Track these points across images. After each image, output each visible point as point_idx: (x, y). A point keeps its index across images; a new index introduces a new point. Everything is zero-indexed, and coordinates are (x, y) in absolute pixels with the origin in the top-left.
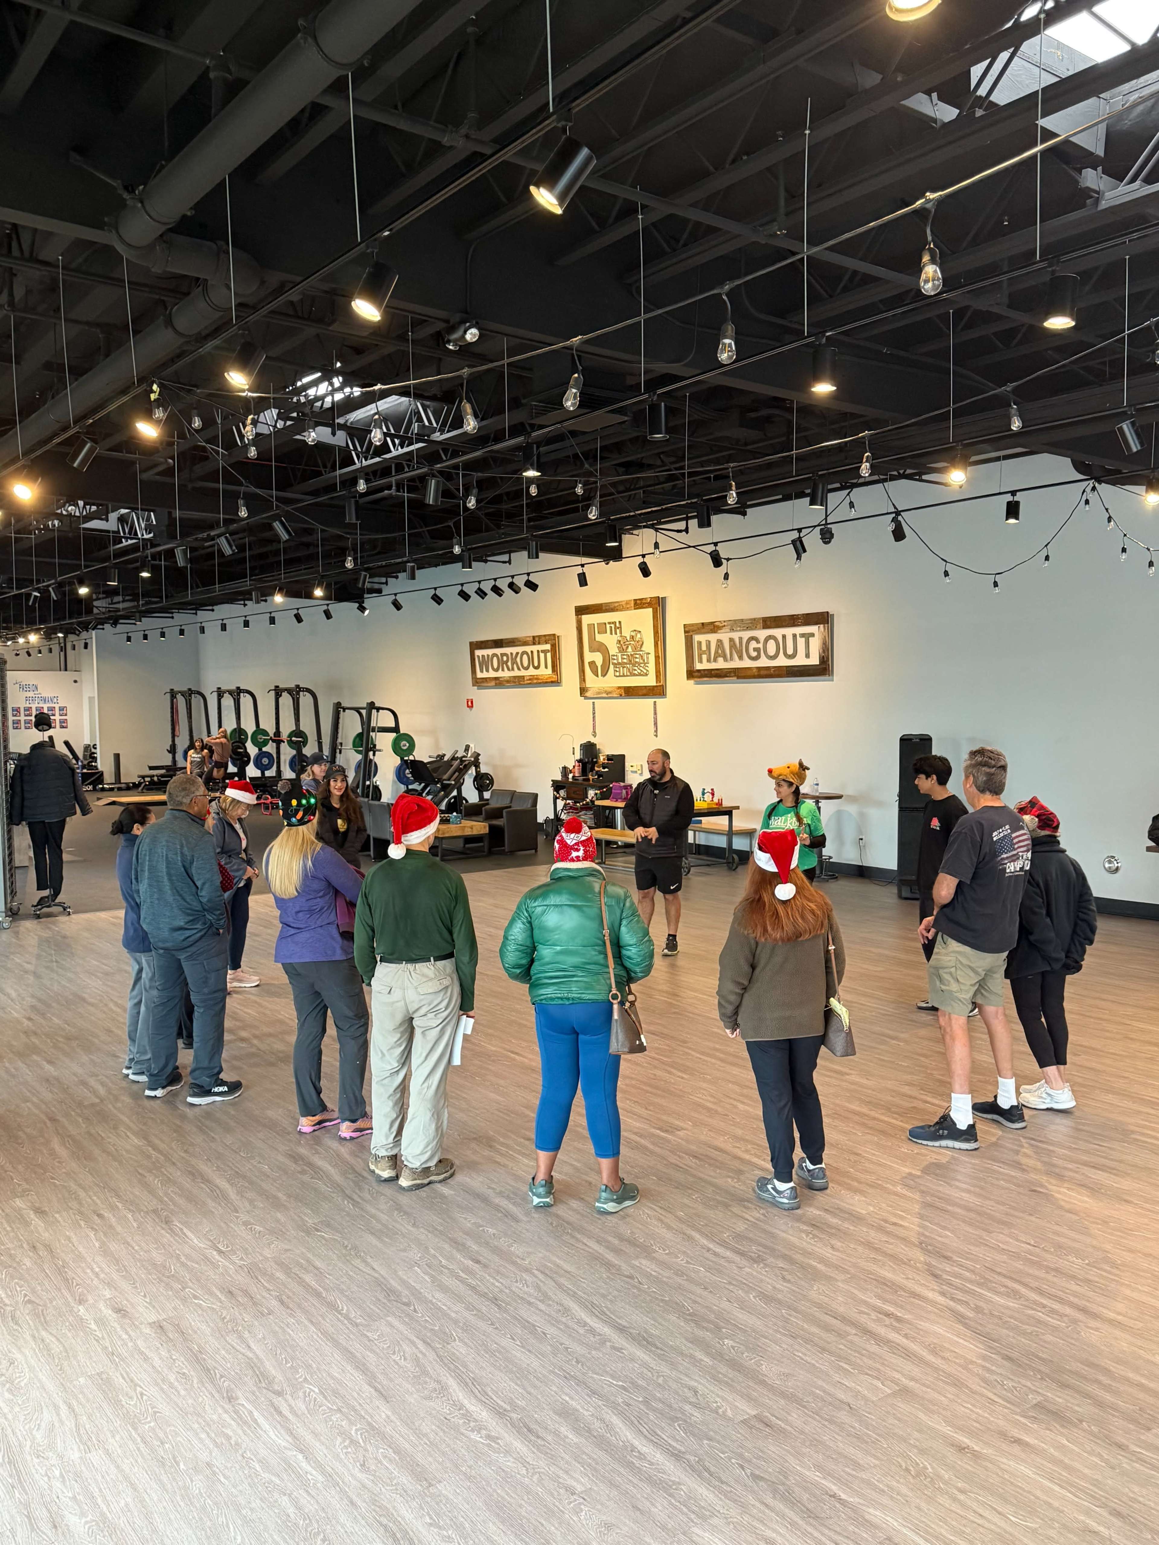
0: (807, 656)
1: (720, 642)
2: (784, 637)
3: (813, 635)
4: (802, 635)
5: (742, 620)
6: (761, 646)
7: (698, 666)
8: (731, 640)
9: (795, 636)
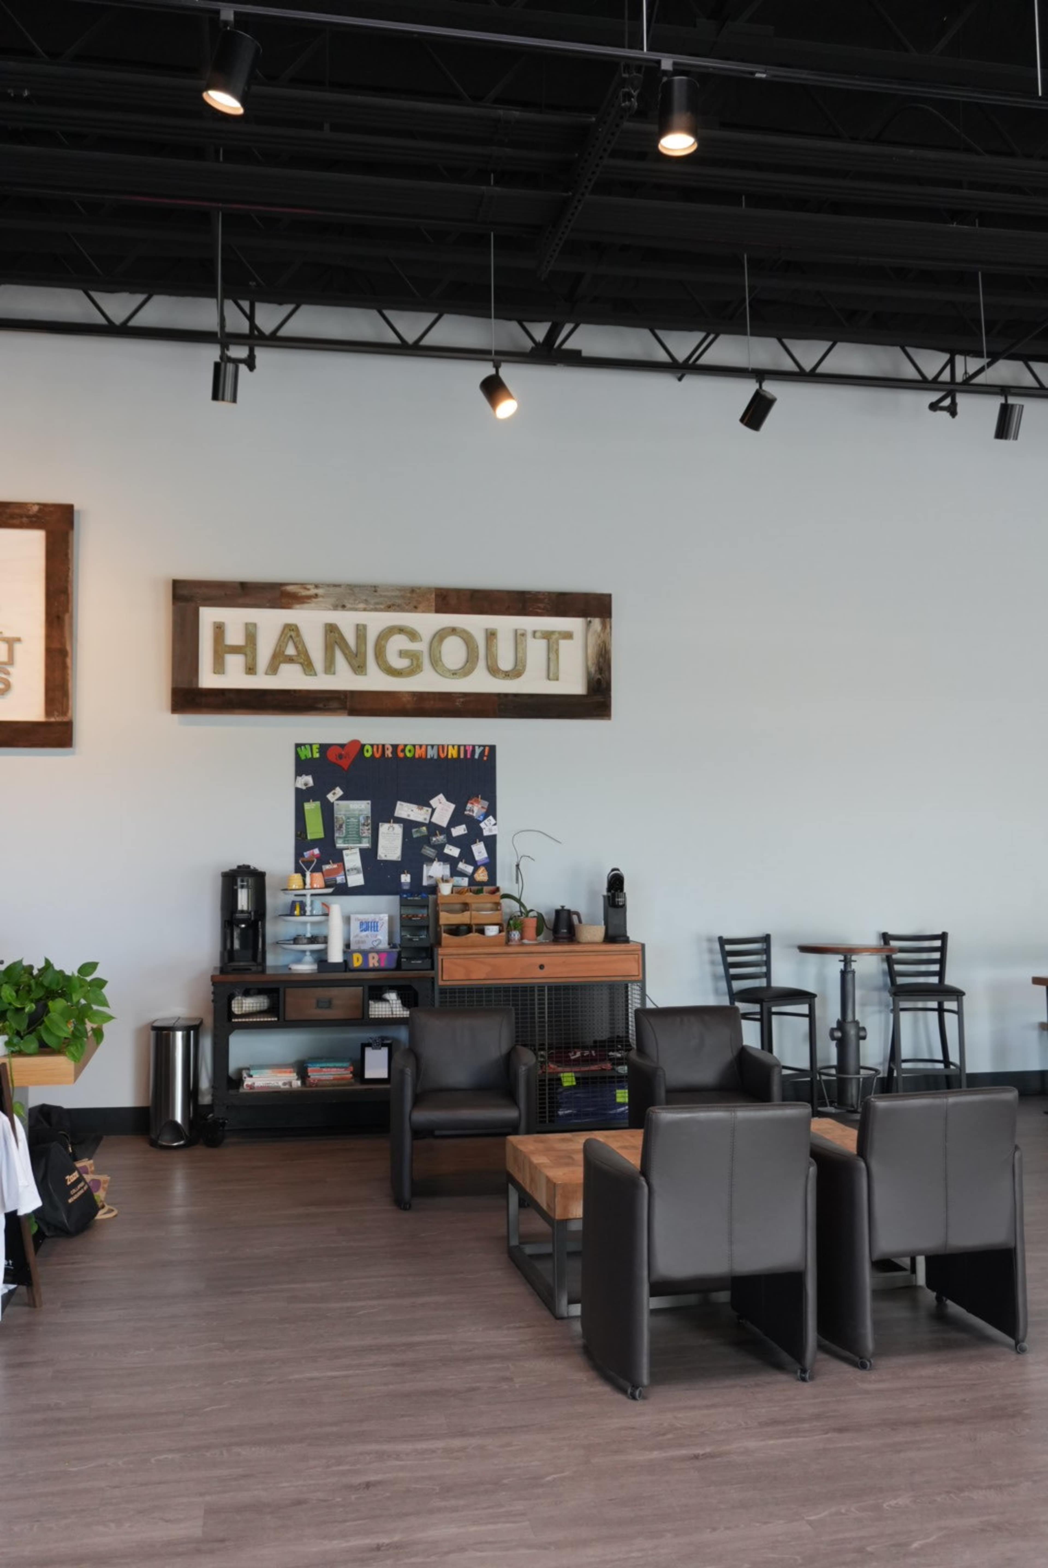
0: (552, 674)
1: (291, 632)
2: (491, 635)
3: (568, 635)
4: (547, 635)
5: (375, 589)
6: (421, 646)
7: (208, 680)
8: (331, 630)
9: (519, 637)
